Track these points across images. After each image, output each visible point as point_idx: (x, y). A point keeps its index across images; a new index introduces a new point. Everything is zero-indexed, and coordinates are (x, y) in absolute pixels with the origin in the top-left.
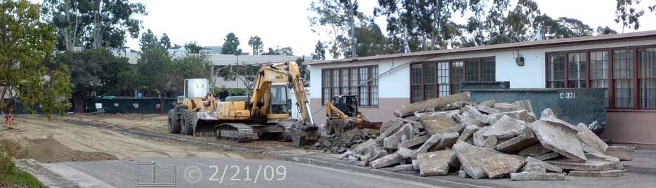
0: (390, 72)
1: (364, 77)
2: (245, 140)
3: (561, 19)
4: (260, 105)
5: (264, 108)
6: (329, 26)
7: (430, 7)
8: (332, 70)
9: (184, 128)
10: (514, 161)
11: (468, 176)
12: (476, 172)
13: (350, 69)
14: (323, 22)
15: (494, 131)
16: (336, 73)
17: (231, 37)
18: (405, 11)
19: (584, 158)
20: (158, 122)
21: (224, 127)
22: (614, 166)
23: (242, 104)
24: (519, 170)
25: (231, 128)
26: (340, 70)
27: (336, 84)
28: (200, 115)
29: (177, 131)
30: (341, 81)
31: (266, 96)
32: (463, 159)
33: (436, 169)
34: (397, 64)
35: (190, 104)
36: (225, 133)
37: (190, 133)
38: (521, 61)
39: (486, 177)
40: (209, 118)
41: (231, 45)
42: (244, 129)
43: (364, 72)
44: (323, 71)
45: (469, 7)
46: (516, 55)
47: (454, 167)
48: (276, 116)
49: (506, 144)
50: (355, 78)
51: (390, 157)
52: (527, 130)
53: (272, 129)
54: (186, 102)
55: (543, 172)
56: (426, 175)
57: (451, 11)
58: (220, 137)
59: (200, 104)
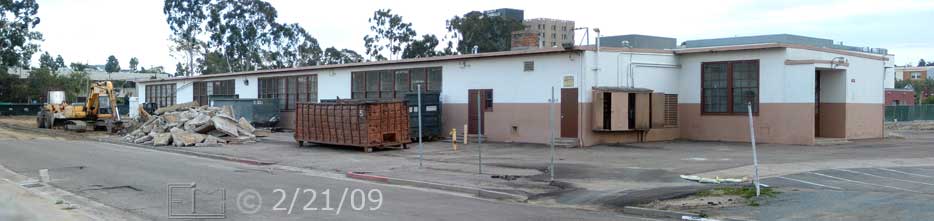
0: (182, 88)
1: (169, 91)
2: (81, 131)
3: (343, 50)
4: (92, 108)
5: (95, 111)
6: (183, 52)
7: (246, 42)
8: (151, 86)
9: (46, 124)
10: (201, 137)
11: (176, 146)
12: (179, 143)
13: (161, 85)
14: (179, 49)
15: (195, 122)
16: (154, 88)
17: (112, 58)
18: (229, 44)
19: (237, 134)
20: (32, 121)
21: (69, 123)
22: (251, 139)
23: (81, 108)
24: (203, 142)
25: (73, 123)
26: (156, 86)
27: (154, 95)
28: (55, 115)
29: (42, 126)
30: (161, 93)
31: (96, 103)
32: (174, 137)
33: (162, 142)
34: (187, 82)
35: (51, 109)
36: (70, 127)
37: (50, 128)
38: (247, 82)
39: (184, 145)
40: (62, 117)
41: (112, 65)
42: (80, 124)
43: (169, 87)
44: (147, 86)
45: (272, 42)
46: (244, 79)
47: (170, 142)
48: (103, 115)
49: (200, 128)
50: (164, 91)
51: (145, 137)
52: (210, 121)
53: (101, 124)
54: (49, 107)
55: (215, 142)
56: (157, 145)
57: (260, 44)
58: (67, 129)
59: (57, 108)
